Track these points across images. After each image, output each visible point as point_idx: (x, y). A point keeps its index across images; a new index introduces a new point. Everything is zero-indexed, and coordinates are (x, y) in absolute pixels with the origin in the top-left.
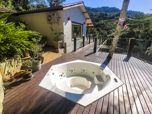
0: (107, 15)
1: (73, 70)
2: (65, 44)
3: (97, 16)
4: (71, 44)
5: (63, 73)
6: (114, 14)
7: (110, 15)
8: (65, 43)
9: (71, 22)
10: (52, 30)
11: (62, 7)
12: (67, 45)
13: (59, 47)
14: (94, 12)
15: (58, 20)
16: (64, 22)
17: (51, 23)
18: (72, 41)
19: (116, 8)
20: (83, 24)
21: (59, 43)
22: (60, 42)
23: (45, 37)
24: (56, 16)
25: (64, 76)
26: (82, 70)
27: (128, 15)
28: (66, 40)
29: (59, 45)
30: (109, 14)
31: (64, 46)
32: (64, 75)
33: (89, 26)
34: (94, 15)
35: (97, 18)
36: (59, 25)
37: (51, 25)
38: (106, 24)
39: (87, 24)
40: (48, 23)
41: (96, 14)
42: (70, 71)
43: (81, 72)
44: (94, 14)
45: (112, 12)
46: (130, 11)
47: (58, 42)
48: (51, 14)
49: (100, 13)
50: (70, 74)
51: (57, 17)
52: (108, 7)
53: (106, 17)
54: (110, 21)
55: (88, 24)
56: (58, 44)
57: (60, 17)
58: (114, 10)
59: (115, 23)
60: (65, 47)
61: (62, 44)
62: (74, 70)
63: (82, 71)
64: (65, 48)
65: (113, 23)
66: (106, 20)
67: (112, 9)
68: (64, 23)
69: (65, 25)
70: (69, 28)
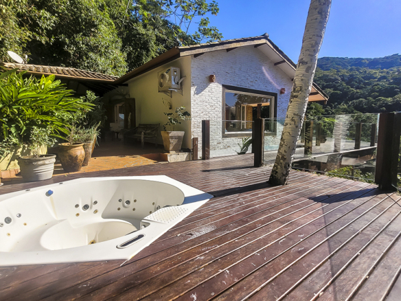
1: (132, 202)
2: (192, 143)
3: (390, 78)
5: (96, 202)
8: (195, 140)
9: (221, 86)
10: (170, 108)
11: (178, 51)
14: (377, 69)
15: (178, 83)
16: (193, 85)
17: (168, 92)
20: (277, 92)
21: (172, 137)
22: (173, 133)
24: (173, 74)
25: (96, 211)
26: (153, 204)
28: (197, 132)
29: (173, 142)
31: (191, 147)
32: (95, 207)
34: (375, 78)
36: (182, 94)
37: (170, 98)
40: (159, 91)
42: (120, 200)
44: (378, 75)
47: (168, 133)
48: (165, 72)
50: (119, 209)
51: (175, 77)
56: (168, 139)
57: (186, 76)
60: (193, 149)
61: (182, 140)
62: (135, 201)
64: (193, 152)
69: (198, 92)
70: (211, 101)
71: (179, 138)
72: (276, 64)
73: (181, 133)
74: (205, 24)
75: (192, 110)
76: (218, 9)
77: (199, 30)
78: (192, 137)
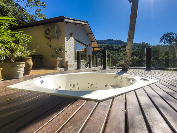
0: (113, 47)
2: (65, 63)
3: (103, 47)
4: (74, 65)
5: (60, 87)
6: (120, 46)
7: (116, 46)
8: (67, 62)
9: (74, 39)
10: (50, 47)
11: (64, 18)
12: (69, 64)
13: (57, 66)
15: (58, 34)
16: (66, 36)
17: (50, 39)
18: (75, 62)
19: (121, 41)
20: (88, 45)
22: (59, 59)
23: (41, 55)
24: (56, 29)
26: (89, 83)
27: (134, 47)
28: (67, 59)
29: (58, 63)
30: (114, 46)
31: (65, 66)
33: (95, 50)
35: (103, 49)
36: (59, 40)
37: (49, 41)
38: (113, 55)
39: (92, 48)
40: (45, 37)
41: (101, 46)
42: (70, 85)
43: (88, 88)
45: (117, 44)
46: (134, 43)
47: (56, 58)
48: (50, 27)
49: (105, 45)
50: (71, 89)
51: (57, 31)
52: (112, 39)
53: (112, 49)
54: (117, 52)
55: (94, 48)
56: (56, 61)
57: (61, 32)
58: (119, 42)
59: (122, 54)
61: (62, 62)
62: (78, 84)
63: (89, 86)
64: (66, 68)
65: (120, 54)
66: (112, 52)
67: (117, 42)
68: (65, 38)
69: (67, 40)
70: (71, 45)
71: (60, 61)
72: (88, 34)
73: (61, 59)
74: (39, 11)
75: (65, 48)
76: (46, 6)
77: (36, 14)
78: (66, 61)
